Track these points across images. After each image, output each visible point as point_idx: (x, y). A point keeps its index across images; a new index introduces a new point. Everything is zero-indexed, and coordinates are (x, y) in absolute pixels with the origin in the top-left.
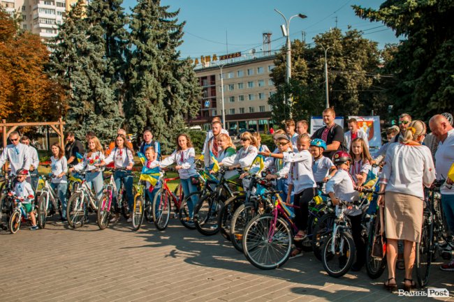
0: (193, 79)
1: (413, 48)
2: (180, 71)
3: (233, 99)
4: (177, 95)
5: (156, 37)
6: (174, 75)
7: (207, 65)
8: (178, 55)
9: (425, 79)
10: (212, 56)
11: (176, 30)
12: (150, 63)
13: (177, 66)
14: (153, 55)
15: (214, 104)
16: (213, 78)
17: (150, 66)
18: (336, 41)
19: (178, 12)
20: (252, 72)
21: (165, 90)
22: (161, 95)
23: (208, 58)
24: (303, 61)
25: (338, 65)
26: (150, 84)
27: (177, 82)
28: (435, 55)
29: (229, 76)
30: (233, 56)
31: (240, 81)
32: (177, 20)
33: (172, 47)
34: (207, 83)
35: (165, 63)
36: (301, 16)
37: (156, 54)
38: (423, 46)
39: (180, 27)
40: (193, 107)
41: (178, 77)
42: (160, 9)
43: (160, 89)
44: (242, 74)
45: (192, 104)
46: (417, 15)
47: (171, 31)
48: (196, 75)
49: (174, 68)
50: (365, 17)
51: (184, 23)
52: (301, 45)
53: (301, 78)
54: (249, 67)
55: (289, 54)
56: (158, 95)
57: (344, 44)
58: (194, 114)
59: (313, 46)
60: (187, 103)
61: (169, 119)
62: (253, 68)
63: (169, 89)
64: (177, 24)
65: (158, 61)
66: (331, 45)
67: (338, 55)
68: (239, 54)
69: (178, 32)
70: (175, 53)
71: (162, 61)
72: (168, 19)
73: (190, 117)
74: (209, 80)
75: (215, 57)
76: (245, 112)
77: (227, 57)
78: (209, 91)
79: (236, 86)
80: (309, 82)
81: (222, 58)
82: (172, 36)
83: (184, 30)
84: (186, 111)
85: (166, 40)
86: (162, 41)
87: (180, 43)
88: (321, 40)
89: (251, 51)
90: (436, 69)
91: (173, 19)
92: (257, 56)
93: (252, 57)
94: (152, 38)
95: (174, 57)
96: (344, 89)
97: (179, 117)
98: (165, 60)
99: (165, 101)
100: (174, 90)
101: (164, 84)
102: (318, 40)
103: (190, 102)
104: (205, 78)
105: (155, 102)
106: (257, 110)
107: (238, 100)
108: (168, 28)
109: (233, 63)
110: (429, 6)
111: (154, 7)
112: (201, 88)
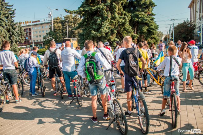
0: (22, 30)
2: (14, 27)
3: (37, 37)
4: (13, 35)
5: (4, 14)
6: (12, 28)
7: (28, 24)
8: (13, 21)
10: (29, 21)
11: (12, 12)
12: (2, 23)
13: (13, 25)
14: (3, 21)
15: (31, 38)
16: (30, 29)
17: (2, 25)
18: (71, 18)
19: (13, 5)
20: (44, 27)
21: (9, 33)
22: (7, 35)
23: (28, 22)
24: (60, 24)
25: (72, 26)
26: (2, 31)
27: (14, 31)
29: (36, 28)
30: (37, 21)
31: (40, 30)
32: (12, 8)
33: (11, 18)
34: (28, 31)
35: (8, 24)
36: (56, 9)
37: (4, 20)
39: (14, 11)
40: (22, 39)
41: (14, 29)
42: (5, 3)
43: (7, 33)
44: (40, 28)
45: (22, 38)
46: (83, 13)
47: (10, 12)
48: (23, 28)
51: (15, 9)
52: (60, 19)
53: (59, 30)
54: (42, 25)
55: (53, 22)
56: (6, 35)
57: (73, 19)
58: (23, 42)
59: (64, 19)
61: (11, 44)
62: (44, 26)
63: (11, 33)
64: (12, 9)
65: (5, 23)
66: (69, 19)
67: (72, 23)
68: (39, 21)
69: (13, 13)
70: (12, 20)
71: (7, 23)
72: (9, 7)
73: (21, 43)
74: (28, 30)
76: (42, 41)
77: (35, 22)
78: (29, 33)
79: (38, 32)
80: (62, 31)
81: (33, 22)
82: (11, 14)
83: (15, 12)
84: (20, 41)
85: (8, 15)
86: (7, 16)
87: (14, 17)
88: (66, 17)
91: (11, 8)
92: (46, 22)
93: (44, 22)
95: (12, 22)
96: (73, 33)
97: (15, 43)
98: (9, 23)
99: (9, 37)
100: (13, 33)
101: (9, 31)
103: (21, 38)
104: (27, 29)
105: (5, 38)
107: (39, 37)
108: (9, 11)
109: (37, 24)
110: (87, 10)
111: (3, 2)
112: (25, 32)
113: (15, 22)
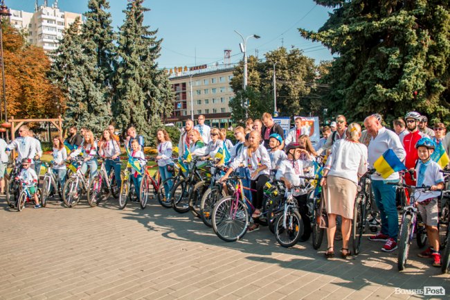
0: (168, 85)
1: (345, 64)
2: (158, 79)
3: (200, 102)
4: (155, 98)
5: (139, 51)
6: (153, 82)
7: (180, 74)
8: (156, 65)
9: (354, 89)
10: (183, 67)
11: (155, 46)
12: (134, 72)
13: (155, 75)
14: (136, 65)
15: (185, 106)
16: (184, 85)
17: (134, 74)
18: (282, 57)
19: (156, 31)
20: (216, 81)
21: (145, 93)
22: (142, 98)
23: (180, 69)
24: (256, 73)
25: (284, 76)
26: (133, 89)
27: (155, 87)
28: (361, 69)
29: (197, 83)
30: (201, 67)
31: (206, 88)
32: (156, 37)
33: (152, 60)
34: (180, 89)
35: (146, 72)
36: (255, 36)
37: (138, 64)
38: (353, 63)
39: (158, 43)
40: (168, 108)
41: (156, 84)
42: (142, 28)
43: (142, 93)
44: (207, 82)
45: (167, 106)
46: (349, 38)
47: (150, 47)
48: (171, 83)
49: (153, 77)
50: (308, 37)
51: (161, 40)
52: (255, 60)
53: (254, 86)
54: (213, 76)
55: (246, 66)
56: (139, 98)
57: (288, 60)
58: (169, 114)
59: (264, 61)
60: (163, 105)
61: (148, 118)
62: (216, 77)
63: (149, 93)
64: (155, 40)
65: (140, 70)
66: (278, 60)
67: (284, 69)
68: (205, 66)
69: (157, 47)
70: (154, 65)
71: (143, 70)
72: (148, 36)
73: (165, 116)
74: (181, 87)
75: (186, 68)
77: (196, 68)
78: (181, 95)
79: (203, 92)
80: (261, 90)
81: (191, 69)
82: (152, 50)
83: (161, 45)
84: (162, 112)
85: (147, 53)
86: (143, 54)
87: (158, 57)
88: (270, 56)
89: (214, 64)
90: (362, 80)
91: (153, 36)
92: (220, 68)
93: (215, 69)
94: (135, 51)
95: (153, 68)
96: (288, 95)
97: (156, 116)
98: (146, 70)
99: (145, 103)
100: (153, 94)
101: (145, 89)
102: (268, 56)
103: (166, 104)
104: (178, 85)
105: (137, 104)
106: (219, 111)
107: (204, 102)
108: (148, 44)
109: (200, 72)
111: (138, 26)
112: (175, 93)
113: (159, 68)
